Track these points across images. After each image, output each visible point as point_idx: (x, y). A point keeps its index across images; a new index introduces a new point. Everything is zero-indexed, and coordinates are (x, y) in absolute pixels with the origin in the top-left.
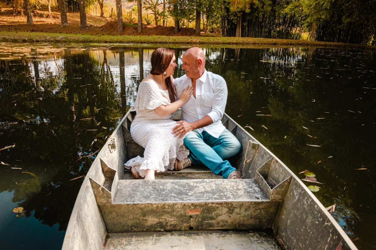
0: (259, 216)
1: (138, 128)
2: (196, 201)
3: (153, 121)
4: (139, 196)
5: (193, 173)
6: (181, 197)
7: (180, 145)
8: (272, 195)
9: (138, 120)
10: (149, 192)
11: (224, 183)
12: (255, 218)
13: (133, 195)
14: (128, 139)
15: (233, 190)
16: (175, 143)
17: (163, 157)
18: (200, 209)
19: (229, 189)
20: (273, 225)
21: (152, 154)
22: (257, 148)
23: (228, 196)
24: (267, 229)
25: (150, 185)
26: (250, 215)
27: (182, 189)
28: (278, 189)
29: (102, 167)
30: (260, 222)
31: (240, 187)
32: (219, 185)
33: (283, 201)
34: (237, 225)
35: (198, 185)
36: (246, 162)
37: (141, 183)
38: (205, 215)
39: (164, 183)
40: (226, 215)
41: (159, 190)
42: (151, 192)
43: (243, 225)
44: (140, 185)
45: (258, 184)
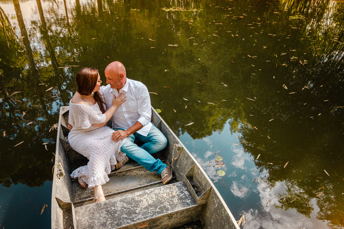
0: (190, 215)
1: (77, 141)
2: (145, 220)
3: (90, 132)
4: (97, 224)
5: (131, 169)
6: (132, 217)
7: (118, 152)
8: (198, 201)
9: (75, 132)
10: (105, 218)
11: (161, 191)
12: (188, 217)
13: (92, 225)
14: (68, 148)
15: (169, 199)
16: (114, 152)
17: (105, 168)
18: (148, 223)
19: (167, 198)
20: (201, 218)
21: (96, 170)
22: (181, 150)
23: (167, 207)
24: (197, 221)
25: (103, 208)
26: (184, 216)
27: (129, 206)
28: (203, 197)
29: (58, 203)
30: (192, 218)
31: (174, 194)
32: (158, 195)
33: (207, 203)
34: (176, 225)
35: (142, 198)
36: (174, 159)
37: (95, 208)
38: (152, 225)
39: (114, 202)
40: (167, 221)
41: (112, 212)
42: (106, 217)
43: (180, 223)
44: (94, 211)
45: (187, 188)
